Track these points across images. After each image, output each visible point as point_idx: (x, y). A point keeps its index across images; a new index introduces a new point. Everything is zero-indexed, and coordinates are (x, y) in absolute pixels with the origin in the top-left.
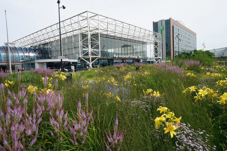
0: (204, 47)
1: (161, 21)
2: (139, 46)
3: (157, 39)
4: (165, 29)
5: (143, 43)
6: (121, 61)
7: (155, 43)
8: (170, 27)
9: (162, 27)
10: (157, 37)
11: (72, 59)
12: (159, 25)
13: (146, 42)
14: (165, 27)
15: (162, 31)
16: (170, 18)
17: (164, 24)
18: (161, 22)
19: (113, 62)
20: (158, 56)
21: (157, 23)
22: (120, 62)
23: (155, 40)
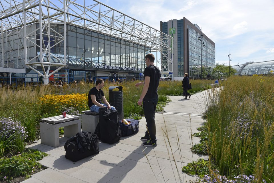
0: (230, 60)
1: (172, 21)
2: (139, 54)
3: (167, 44)
4: (177, 32)
5: (147, 49)
6: (110, 75)
7: (164, 49)
8: (184, 30)
9: (173, 30)
10: (167, 41)
11: (19, 68)
12: (169, 26)
13: (150, 48)
14: (177, 30)
15: (173, 35)
16: (184, 18)
17: (176, 25)
18: (172, 23)
19: (96, 76)
20: (167, 70)
21: (166, 23)
22: (107, 77)
23: (163, 45)
